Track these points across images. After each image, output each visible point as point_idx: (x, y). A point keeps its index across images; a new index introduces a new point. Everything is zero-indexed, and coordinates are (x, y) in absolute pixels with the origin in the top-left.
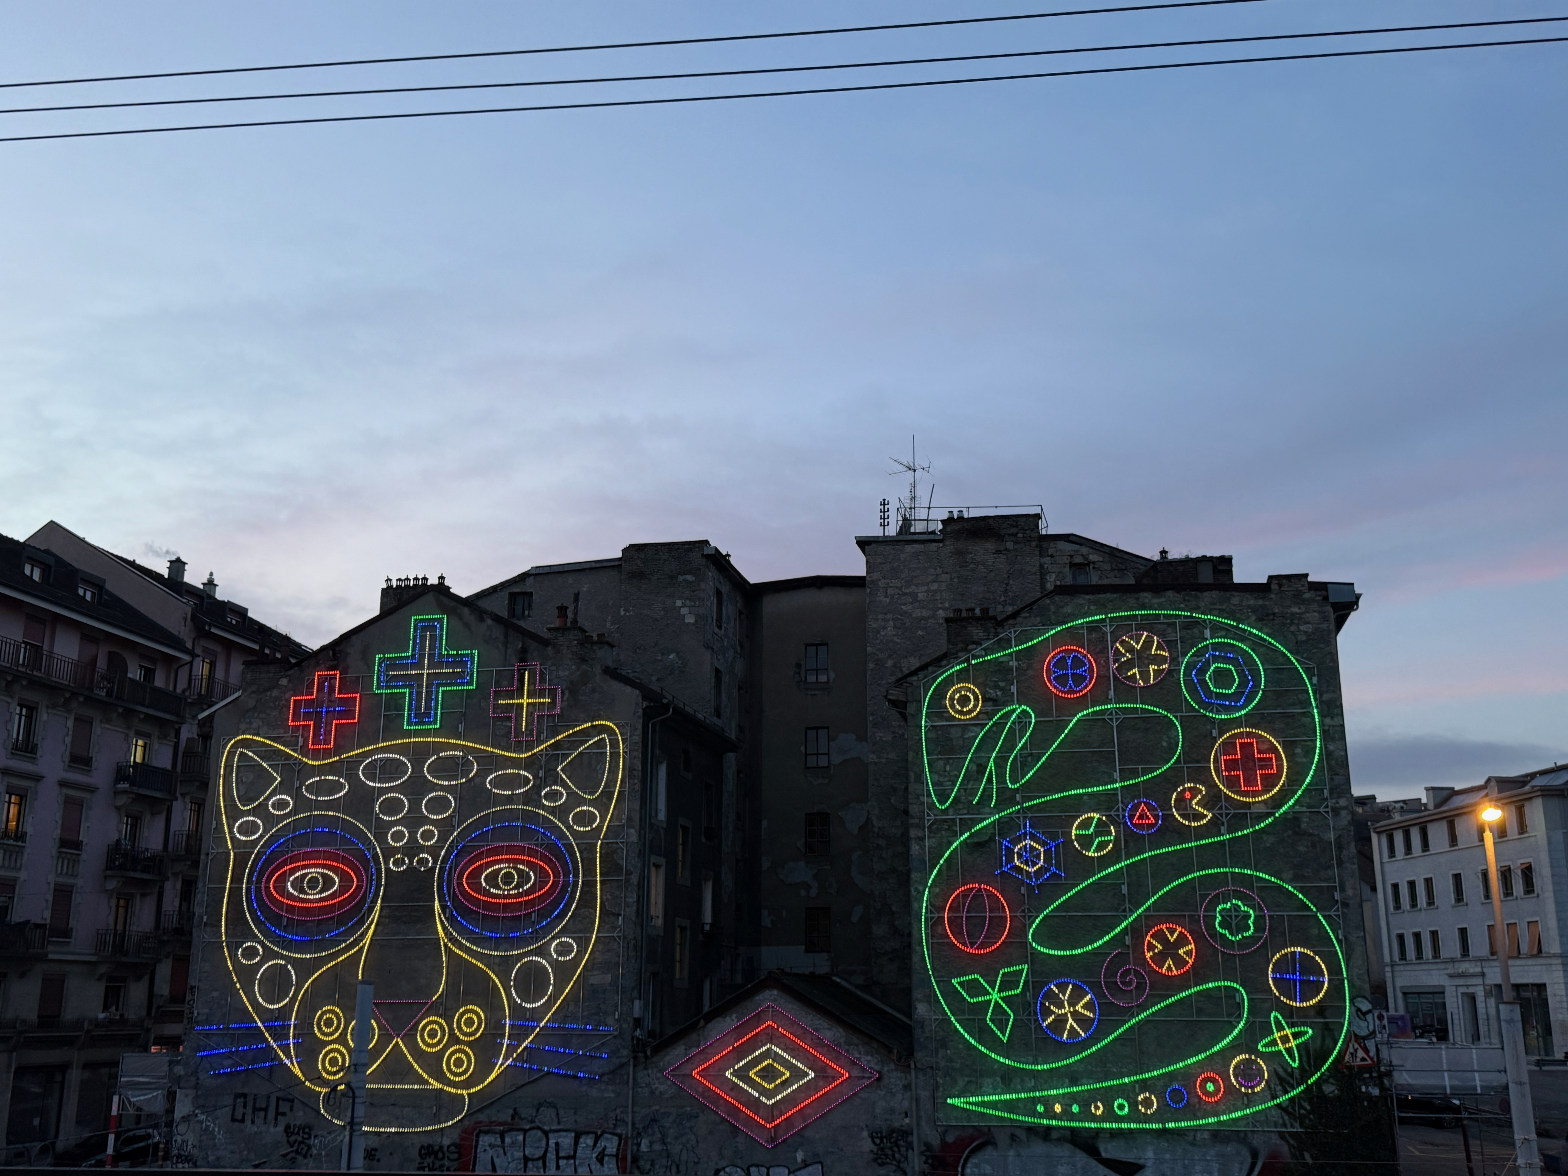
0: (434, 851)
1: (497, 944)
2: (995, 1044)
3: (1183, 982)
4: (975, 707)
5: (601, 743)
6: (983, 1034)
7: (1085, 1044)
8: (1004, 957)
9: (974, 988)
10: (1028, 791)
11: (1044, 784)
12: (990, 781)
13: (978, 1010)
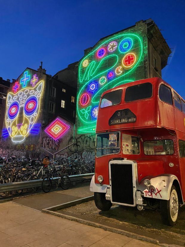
0: (24, 104)
1: (29, 115)
4: (87, 63)
5: (41, 84)
6: (84, 118)
8: (88, 105)
9: (83, 111)
10: (94, 76)
11: (96, 74)
12: (88, 76)
13: (84, 115)
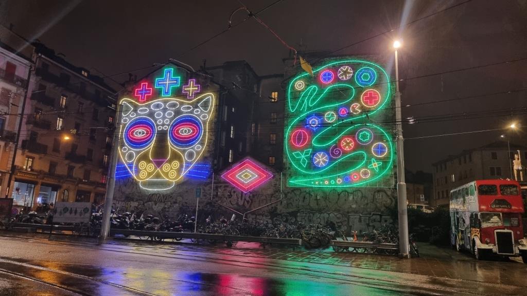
0: (168, 125)
1: (183, 147)
2: (303, 168)
3: (350, 152)
4: (303, 87)
5: (209, 99)
6: (300, 165)
7: (325, 167)
8: (307, 147)
9: (298, 155)
10: (315, 107)
11: (319, 105)
12: (305, 105)
13: (299, 160)
